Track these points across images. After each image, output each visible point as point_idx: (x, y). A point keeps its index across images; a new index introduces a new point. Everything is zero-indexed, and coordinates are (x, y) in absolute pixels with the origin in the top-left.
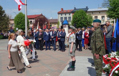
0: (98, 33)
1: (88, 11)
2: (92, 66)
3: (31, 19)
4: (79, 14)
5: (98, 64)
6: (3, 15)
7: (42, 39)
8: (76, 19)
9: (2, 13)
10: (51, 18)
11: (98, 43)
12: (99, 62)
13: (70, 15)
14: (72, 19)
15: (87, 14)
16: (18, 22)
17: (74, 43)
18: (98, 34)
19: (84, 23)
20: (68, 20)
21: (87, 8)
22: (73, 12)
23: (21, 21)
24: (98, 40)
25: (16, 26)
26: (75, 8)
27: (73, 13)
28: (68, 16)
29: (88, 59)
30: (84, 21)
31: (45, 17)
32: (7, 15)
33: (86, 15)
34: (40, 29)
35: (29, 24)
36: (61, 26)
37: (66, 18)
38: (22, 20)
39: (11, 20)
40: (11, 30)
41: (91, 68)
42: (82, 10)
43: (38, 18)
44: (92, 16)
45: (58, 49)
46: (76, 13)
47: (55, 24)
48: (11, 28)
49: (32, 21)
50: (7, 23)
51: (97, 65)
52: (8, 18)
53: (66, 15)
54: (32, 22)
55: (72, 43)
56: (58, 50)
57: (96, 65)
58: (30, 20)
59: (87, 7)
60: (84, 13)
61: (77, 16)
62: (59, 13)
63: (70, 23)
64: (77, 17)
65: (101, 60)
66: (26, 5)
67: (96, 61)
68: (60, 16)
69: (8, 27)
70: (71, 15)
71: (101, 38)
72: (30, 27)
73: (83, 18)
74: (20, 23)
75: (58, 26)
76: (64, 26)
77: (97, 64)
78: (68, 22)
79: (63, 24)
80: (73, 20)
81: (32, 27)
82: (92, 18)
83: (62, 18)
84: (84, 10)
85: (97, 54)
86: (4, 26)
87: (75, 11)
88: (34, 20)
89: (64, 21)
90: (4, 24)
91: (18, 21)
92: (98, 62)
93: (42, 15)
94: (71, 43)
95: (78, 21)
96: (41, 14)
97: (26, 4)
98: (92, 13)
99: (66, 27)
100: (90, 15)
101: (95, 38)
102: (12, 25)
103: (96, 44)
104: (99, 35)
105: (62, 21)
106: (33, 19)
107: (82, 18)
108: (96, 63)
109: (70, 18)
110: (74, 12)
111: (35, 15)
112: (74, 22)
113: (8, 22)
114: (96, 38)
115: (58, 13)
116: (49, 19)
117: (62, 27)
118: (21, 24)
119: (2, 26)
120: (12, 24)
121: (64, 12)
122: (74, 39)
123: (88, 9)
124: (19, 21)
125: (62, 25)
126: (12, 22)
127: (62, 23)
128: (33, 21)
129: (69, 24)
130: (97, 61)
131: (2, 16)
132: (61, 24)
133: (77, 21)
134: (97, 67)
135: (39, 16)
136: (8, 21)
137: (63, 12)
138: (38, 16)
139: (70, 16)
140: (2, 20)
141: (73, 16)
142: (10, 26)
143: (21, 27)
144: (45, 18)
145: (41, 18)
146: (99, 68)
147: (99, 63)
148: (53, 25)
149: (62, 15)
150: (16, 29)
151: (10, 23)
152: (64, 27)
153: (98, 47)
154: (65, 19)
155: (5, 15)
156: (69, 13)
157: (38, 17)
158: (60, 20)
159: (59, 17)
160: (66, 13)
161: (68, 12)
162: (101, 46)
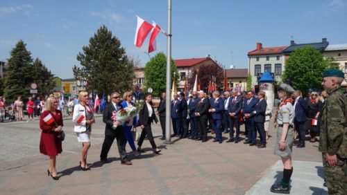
0: (333, 101)
1: (326, 50)
2: (325, 185)
3: (183, 68)
4: (304, 58)
5: (334, 180)
6: (121, 59)
7: (202, 115)
8: (293, 69)
9: (118, 55)
10: (232, 67)
11: (332, 128)
12: (337, 174)
13: (278, 59)
14: (283, 69)
15: (325, 58)
16: (152, 74)
17: (290, 126)
18: (332, 104)
19: (316, 80)
20: (273, 71)
21: (325, 42)
22: (286, 52)
23: (160, 73)
24: (333, 119)
25: (148, 85)
26: (292, 42)
27: (286, 55)
28: (273, 61)
29: (317, 167)
30: (315, 75)
31: (218, 63)
32: (130, 60)
33: (321, 60)
34: (201, 92)
35: (179, 80)
36: (255, 86)
37: (268, 67)
38: (162, 69)
39: (138, 70)
40: (137, 93)
41: (323, 190)
42: (312, 47)
43: (199, 65)
44: (338, 62)
45: (244, 141)
46: (294, 55)
47: (240, 80)
48: (137, 87)
49: (184, 73)
50: (127, 76)
51: (331, 182)
52: (131, 66)
53: (268, 60)
54: (187, 74)
55: (285, 127)
56: (245, 143)
57: (329, 181)
58: (180, 72)
59: (325, 39)
60: (316, 54)
61: (298, 62)
62: (251, 55)
63: (279, 79)
64: (297, 65)
65: (343, 170)
66: (170, 35)
67: (329, 172)
68: (254, 61)
69: (132, 85)
70: (283, 60)
71: (342, 115)
72: (180, 87)
73: (315, 67)
74: (158, 77)
75: (248, 86)
76: (262, 86)
77: (332, 179)
78: (273, 78)
79: (260, 81)
80: (287, 71)
81: (183, 87)
82: (337, 68)
83: (257, 67)
84: (316, 47)
85: (331, 154)
86: (122, 83)
87: (292, 49)
88: (190, 71)
89: (262, 74)
90: (121, 79)
91: (153, 72)
92: (334, 175)
93: (209, 59)
94: (282, 126)
95: (301, 73)
96: (207, 56)
97: (169, 33)
98: (339, 55)
99: (267, 89)
100: (333, 59)
101: (326, 114)
102: (140, 82)
103: (329, 128)
104: (337, 107)
105: (258, 74)
106: (188, 67)
107: (310, 68)
108: (330, 176)
109: (278, 66)
110: (291, 52)
111: (194, 59)
112: (288, 77)
113: (131, 76)
114: (328, 114)
115: (249, 55)
116: (227, 68)
117: (257, 89)
118: (159, 80)
119: (117, 83)
120: (140, 79)
121: (265, 52)
122: (290, 115)
123: (328, 44)
124: (156, 73)
125: (257, 84)
126: (141, 75)
127: (259, 79)
128: (188, 72)
129: (276, 82)
130: (333, 171)
131: (117, 60)
132: (254, 82)
133: (296, 74)
134: (334, 187)
135: (203, 61)
136: (131, 72)
137: (261, 52)
138: (200, 61)
139: (278, 62)
140: (118, 69)
141: (287, 62)
142: (135, 84)
143: (161, 85)
144: (217, 66)
145: (208, 67)
146: (338, 189)
147: (337, 177)
148: (234, 84)
149: (258, 60)
150: (149, 91)
151: (135, 77)
152: (263, 88)
153: (332, 137)
154: (265, 68)
155: (125, 58)
156: (277, 55)
157: (199, 63)
158: (252, 72)
159: (250, 65)
160: (268, 55)
161: (274, 52)
162: (342, 134)
